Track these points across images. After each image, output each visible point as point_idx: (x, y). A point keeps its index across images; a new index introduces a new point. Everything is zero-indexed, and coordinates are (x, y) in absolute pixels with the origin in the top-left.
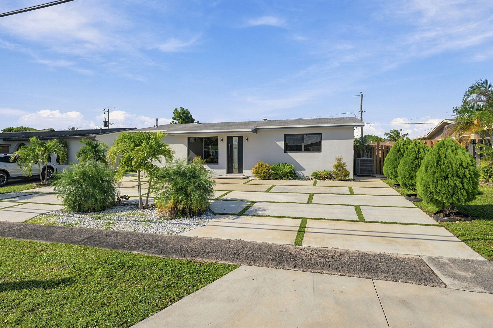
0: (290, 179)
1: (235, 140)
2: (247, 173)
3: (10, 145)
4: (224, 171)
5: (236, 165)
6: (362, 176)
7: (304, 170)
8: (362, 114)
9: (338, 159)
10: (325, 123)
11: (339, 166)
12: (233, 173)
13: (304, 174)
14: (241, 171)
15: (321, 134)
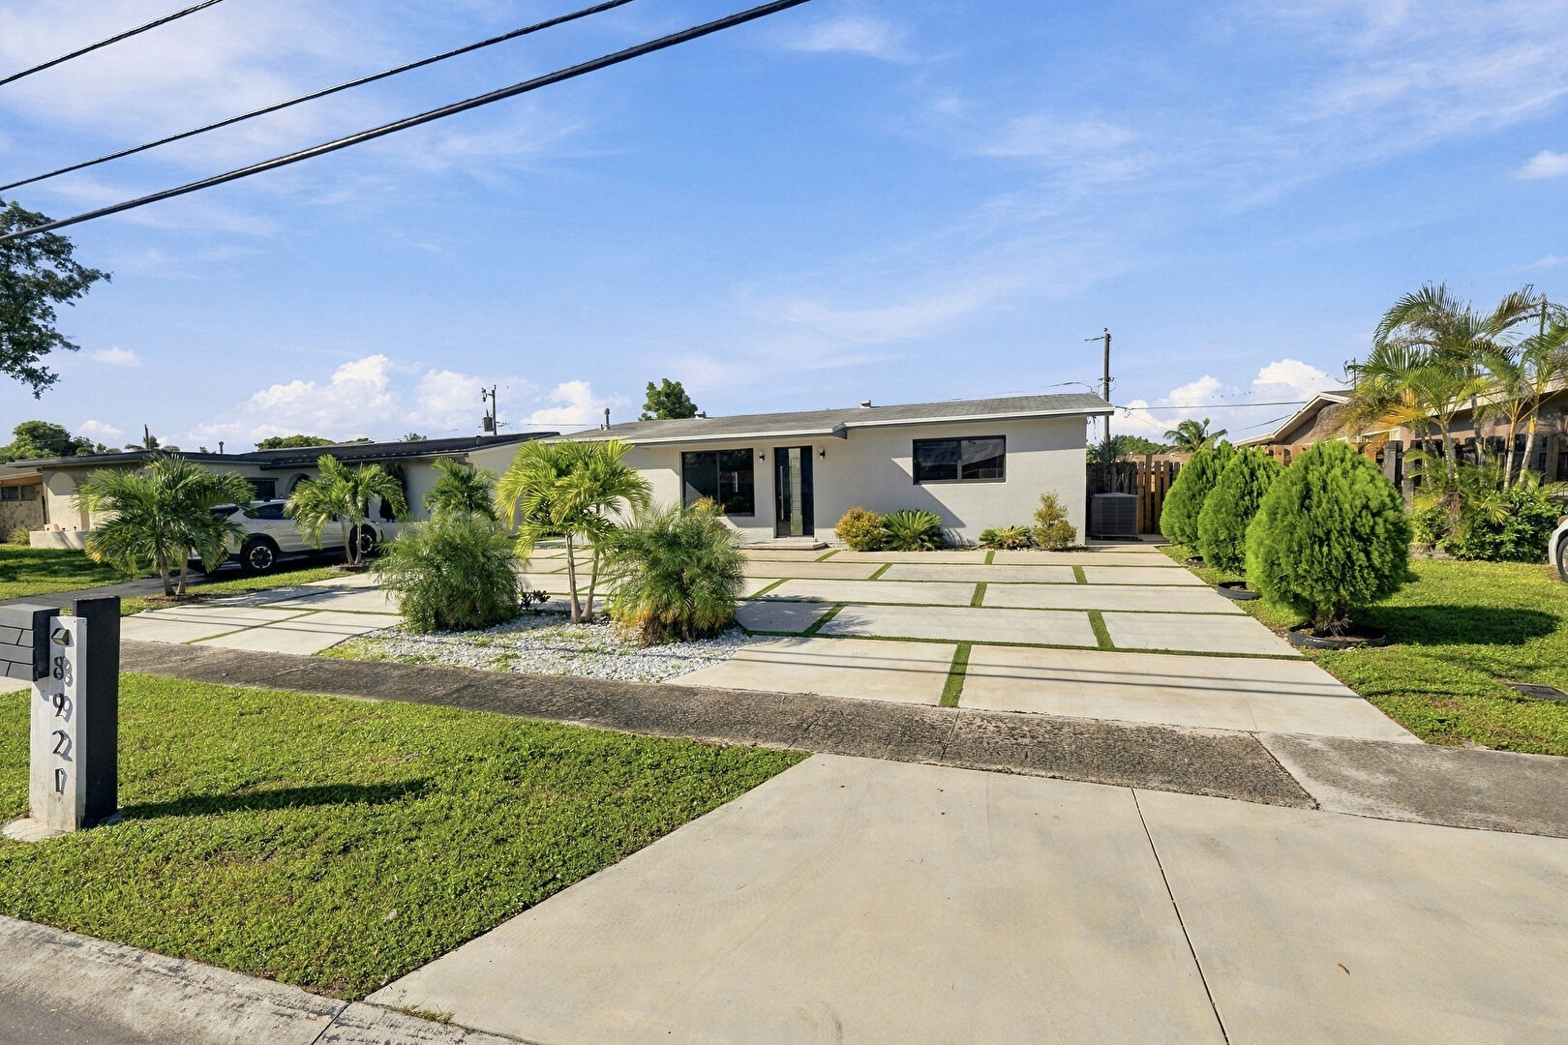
0: (929, 549)
1: (795, 456)
2: (822, 534)
3: (277, 479)
4: (771, 531)
5: (796, 515)
6: (1106, 538)
7: (962, 525)
8: (1107, 385)
9: (1048, 498)
10: (1015, 408)
11: (1051, 514)
12: (790, 535)
13: (963, 535)
14: (808, 530)
15: (1003, 437)
